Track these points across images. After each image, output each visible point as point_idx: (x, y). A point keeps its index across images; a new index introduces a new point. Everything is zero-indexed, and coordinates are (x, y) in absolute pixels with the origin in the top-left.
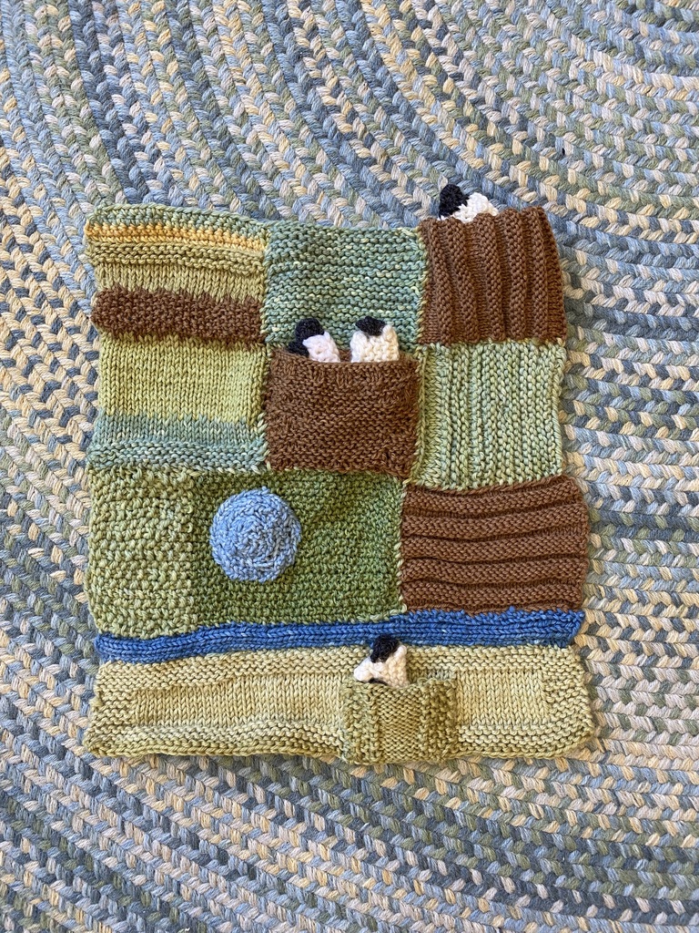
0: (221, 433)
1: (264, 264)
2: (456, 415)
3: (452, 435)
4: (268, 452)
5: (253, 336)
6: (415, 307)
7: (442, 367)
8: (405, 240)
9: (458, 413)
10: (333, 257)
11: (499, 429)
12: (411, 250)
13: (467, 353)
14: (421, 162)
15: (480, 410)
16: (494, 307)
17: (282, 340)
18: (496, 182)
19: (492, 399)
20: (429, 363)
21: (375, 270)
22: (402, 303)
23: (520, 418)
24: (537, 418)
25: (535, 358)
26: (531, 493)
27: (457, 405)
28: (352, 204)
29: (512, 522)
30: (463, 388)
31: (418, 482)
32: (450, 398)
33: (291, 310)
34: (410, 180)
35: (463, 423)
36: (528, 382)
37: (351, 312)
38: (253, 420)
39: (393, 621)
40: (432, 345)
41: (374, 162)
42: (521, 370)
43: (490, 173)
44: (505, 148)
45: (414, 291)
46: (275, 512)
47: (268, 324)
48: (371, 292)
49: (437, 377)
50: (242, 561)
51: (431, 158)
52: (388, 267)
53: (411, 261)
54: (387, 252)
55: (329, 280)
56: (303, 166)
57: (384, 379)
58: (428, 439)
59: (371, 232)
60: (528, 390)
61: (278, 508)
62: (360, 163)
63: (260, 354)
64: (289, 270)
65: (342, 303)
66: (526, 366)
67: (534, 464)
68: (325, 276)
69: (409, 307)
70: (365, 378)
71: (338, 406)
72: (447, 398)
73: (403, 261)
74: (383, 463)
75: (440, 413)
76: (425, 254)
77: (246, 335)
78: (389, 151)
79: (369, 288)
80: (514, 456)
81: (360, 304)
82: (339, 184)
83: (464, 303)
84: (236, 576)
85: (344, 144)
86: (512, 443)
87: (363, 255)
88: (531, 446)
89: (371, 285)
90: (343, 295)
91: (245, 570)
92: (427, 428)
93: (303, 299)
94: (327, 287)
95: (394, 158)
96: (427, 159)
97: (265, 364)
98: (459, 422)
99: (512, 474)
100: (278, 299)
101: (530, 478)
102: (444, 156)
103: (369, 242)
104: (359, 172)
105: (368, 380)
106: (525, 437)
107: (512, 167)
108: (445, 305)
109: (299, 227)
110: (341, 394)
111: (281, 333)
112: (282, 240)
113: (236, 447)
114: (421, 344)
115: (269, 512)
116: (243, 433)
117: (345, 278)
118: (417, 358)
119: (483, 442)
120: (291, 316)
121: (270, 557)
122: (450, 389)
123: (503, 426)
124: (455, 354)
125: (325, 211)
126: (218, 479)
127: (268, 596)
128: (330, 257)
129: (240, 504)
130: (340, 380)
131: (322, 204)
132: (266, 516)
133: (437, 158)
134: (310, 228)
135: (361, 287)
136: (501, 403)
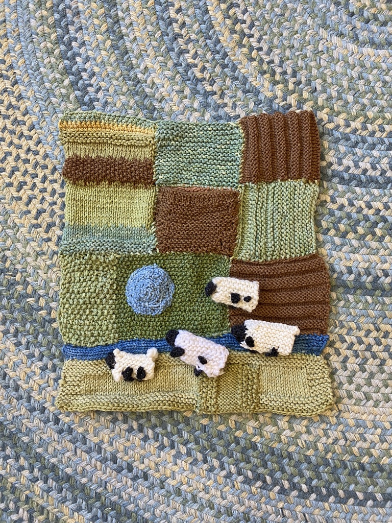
0: (131, 233)
1: (155, 141)
3: (256, 232)
4: (157, 243)
5: (149, 181)
6: (238, 163)
7: (253, 195)
8: (232, 128)
9: (260, 220)
10: (193, 138)
11: (282, 228)
12: (236, 133)
13: (266, 187)
14: (240, 94)
15: (272, 218)
17: (164, 183)
18: (280, 104)
19: (279, 212)
20: (245, 193)
21: (216, 144)
22: (231, 162)
23: (294, 222)
24: (303, 223)
25: (303, 190)
26: (299, 264)
27: (260, 216)
28: (203, 116)
29: (289, 281)
30: (263, 207)
31: (238, 258)
32: (256, 212)
33: (169, 166)
34: (234, 103)
35: (263, 226)
36: (299, 203)
37: (202, 167)
38: (149, 226)
39: (225, 337)
40: (247, 183)
41: (215, 93)
42: (295, 196)
43: (277, 100)
44: (285, 86)
45: (237, 155)
46: (161, 277)
47: (157, 174)
48: (213, 156)
49: (250, 201)
50: (143, 303)
51: (245, 92)
52: (223, 143)
53: (235, 139)
54: (222, 135)
55: (190, 151)
56: (177, 95)
57: (219, 201)
58: (244, 234)
59: (213, 125)
60: (299, 207)
61: (163, 275)
62: (207, 94)
63: (152, 191)
64: (169, 145)
65: (197, 162)
66: (298, 194)
67: (301, 248)
68: (187, 149)
69: (234, 164)
72: (254, 212)
73: (231, 139)
74: (219, 247)
75: (251, 220)
76: (243, 135)
77: (145, 180)
78: (223, 88)
80: (290, 243)
81: (207, 163)
82: (196, 105)
83: (265, 159)
84: (139, 312)
85: (199, 84)
86: (289, 236)
87: (209, 137)
88: (299, 238)
89: (213, 153)
90: (198, 158)
91: (144, 309)
92: (243, 228)
93: (176, 161)
94: (188, 154)
95: (226, 92)
96: (243, 92)
97: (155, 196)
98: (260, 225)
99: (289, 253)
100: (162, 161)
101: (299, 255)
102: (252, 90)
103: (213, 130)
104: (207, 99)
106: (296, 233)
107: (288, 96)
110: (197, 210)
111: (163, 179)
112: (165, 129)
113: (140, 241)
114: (241, 183)
115: (158, 277)
116: (144, 233)
117: (199, 149)
118: (239, 191)
119: (273, 235)
120: (169, 170)
121: (158, 301)
122: (256, 207)
123: (284, 227)
124: (259, 189)
125: (189, 119)
126: (131, 259)
127: (157, 324)
128: (191, 139)
129: (142, 273)
131: (187, 115)
132: (156, 279)
133: (248, 91)
135: (208, 154)
136: (284, 215)
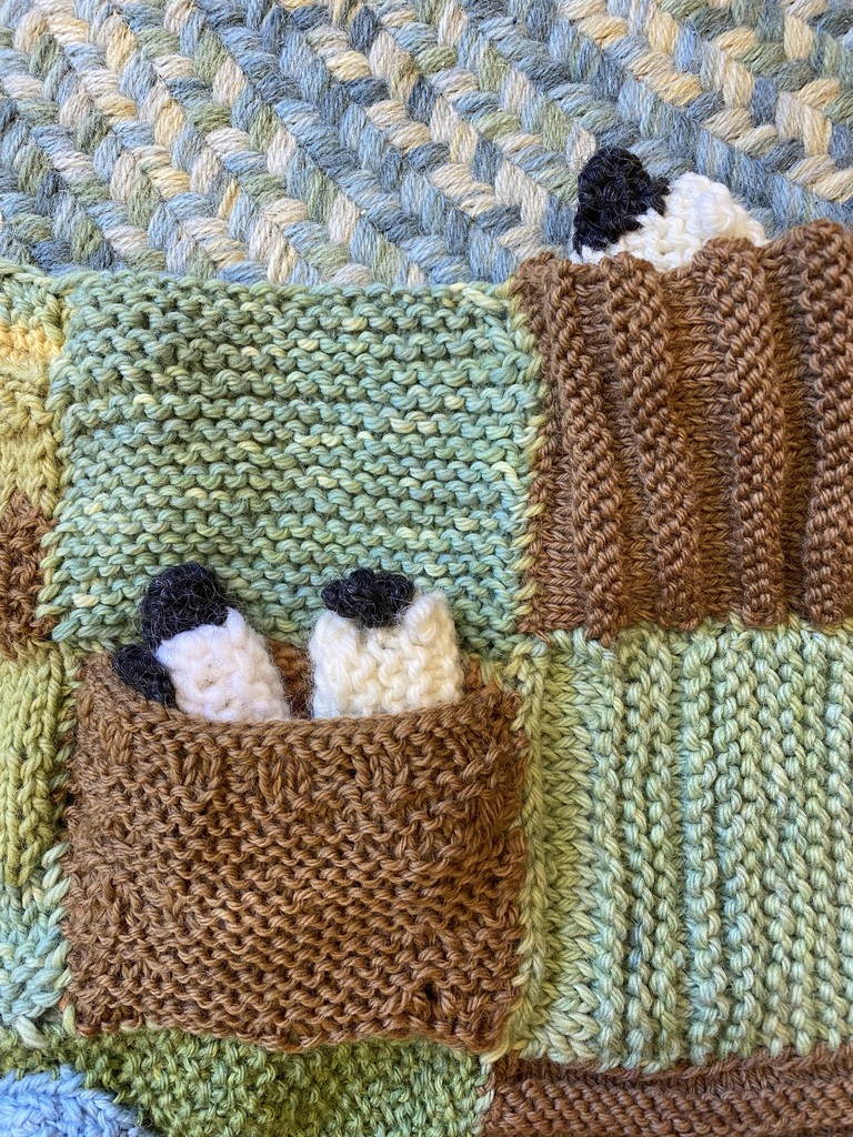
1: (49, 403)
2: (638, 849)
3: (628, 911)
4: (67, 977)
6: (508, 525)
7: (592, 700)
8: (472, 321)
9: (645, 846)
10: (263, 373)
11: (769, 893)
12: (492, 350)
13: (664, 655)
14: (516, 90)
15: (712, 834)
16: (759, 534)
17: (104, 633)
18: (737, 144)
19: (746, 800)
20: (553, 687)
21: (387, 412)
22: (469, 509)
23: (831, 853)
27: (640, 819)
28: (318, 216)
30: (658, 763)
31: (529, 1051)
32: (620, 796)
33: (133, 538)
34: (485, 142)
35: (659, 873)
37: (318, 535)
38: (26, 870)
40: (560, 636)
41: (382, 91)
42: (833, 711)
43: (719, 117)
44: (764, 39)
45: (503, 475)
47: (64, 583)
48: (375, 477)
49: (580, 732)
51: (548, 78)
52: (425, 403)
53: (492, 385)
54: (422, 357)
55: (248, 446)
56: (175, 108)
57: (412, 776)
58: (556, 918)
59: (371, 299)
62: (341, 97)
63: (43, 671)
64: (120, 420)
65: (291, 510)
68: (234, 434)
69: (488, 523)
70: (352, 773)
71: (265, 866)
72: (610, 796)
73: (469, 383)
76: (536, 362)
78: (424, 58)
79: (368, 467)
81: (344, 512)
82: (280, 157)
83: (662, 522)
85: (293, 37)
86: (810, 935)
87: (351, 368)
89: (375, 458)
90: (294, 487)
93: (168, 505)
94: (242, 467)
95: (439, 80)
96: (535, 79)
97: (61, 700)
100: (95, 506)
102: (584, 72)
103: (368, 328)
104: (336, 123)
105: (360, 779)
107: (785, 96)
108: (599, 527)
109: (150, 289)
111: (99, 611)
112: (98, 330)
114: (527, 635)
117: (299, 438)
118: (517, 682)
119: (722, 935)
120: (132, 558)
122: (620, 768)
123: (780, 882)
124: (630, 662)
125: (242, 237)
128: (251, 375)
130: (271, 782)
131: (234, 218)
133: (562, 75)
134: (186, 290)
135: (345, 463)
136: (773, 812)
